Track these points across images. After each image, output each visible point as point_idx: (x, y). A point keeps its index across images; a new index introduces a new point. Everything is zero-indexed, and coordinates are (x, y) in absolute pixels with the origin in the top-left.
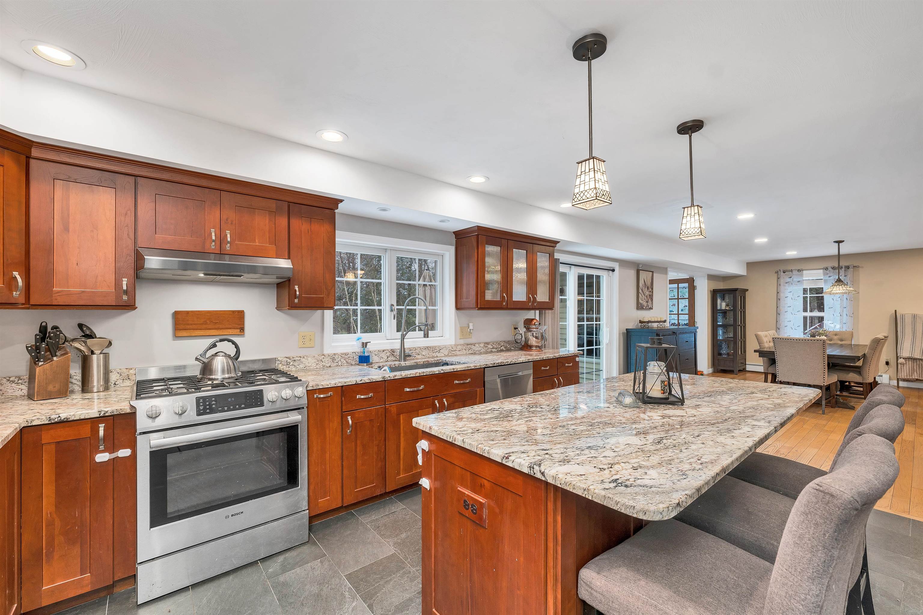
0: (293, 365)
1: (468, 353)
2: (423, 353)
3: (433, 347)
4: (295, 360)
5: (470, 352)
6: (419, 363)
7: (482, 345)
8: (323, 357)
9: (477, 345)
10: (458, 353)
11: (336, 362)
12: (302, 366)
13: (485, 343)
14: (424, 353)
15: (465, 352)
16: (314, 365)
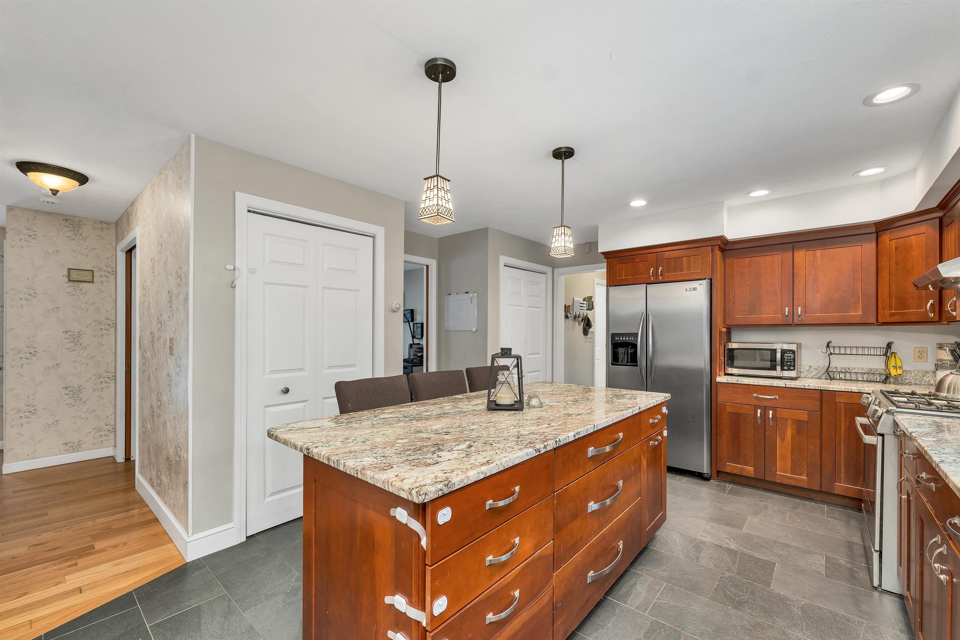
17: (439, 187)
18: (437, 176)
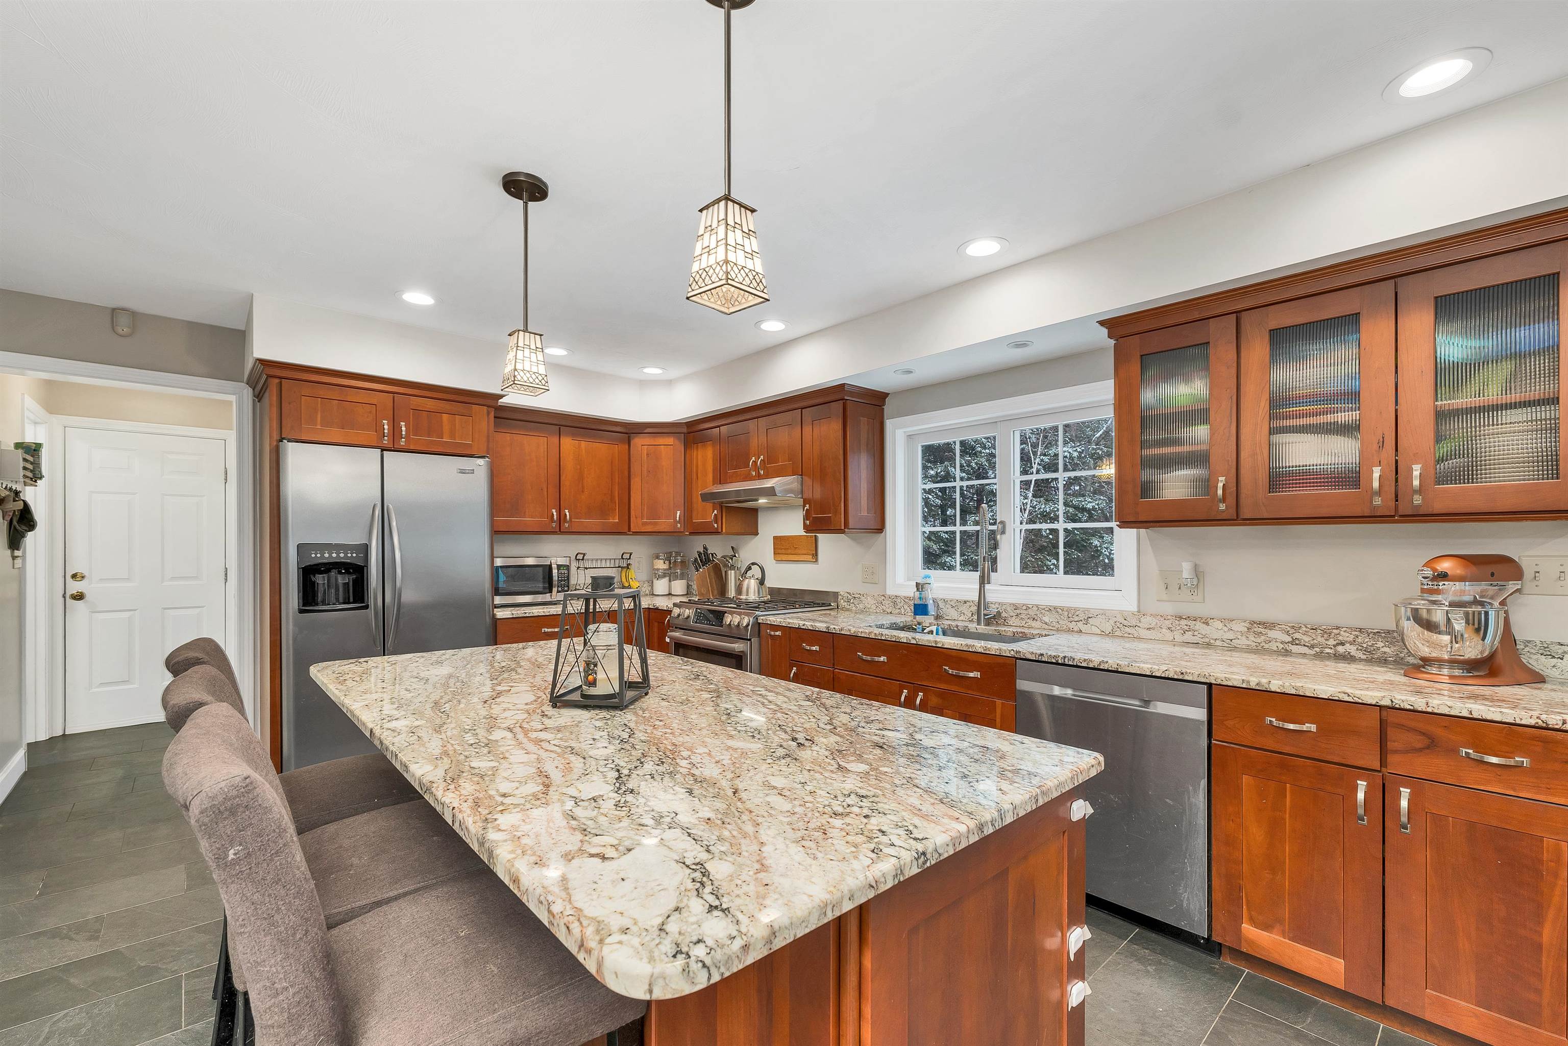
0: (853, 603)
1: (1179, 638)
2: (1044, 618)
3: (1069, 610)
4: (855, 598)
5: (1188, 637)
6: (1004, 633)
7: (1241, 627)
8: (883, 598)
9: (1219, 625)
10: (1144, 633)
11: (898, 607)
12: (861, 606)
13: (1253, 623)
14: (1046, 619)
15: (1169, 636)
16: (874, 607)
17: (731, 222)
18: (727, 198)
